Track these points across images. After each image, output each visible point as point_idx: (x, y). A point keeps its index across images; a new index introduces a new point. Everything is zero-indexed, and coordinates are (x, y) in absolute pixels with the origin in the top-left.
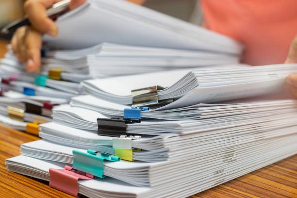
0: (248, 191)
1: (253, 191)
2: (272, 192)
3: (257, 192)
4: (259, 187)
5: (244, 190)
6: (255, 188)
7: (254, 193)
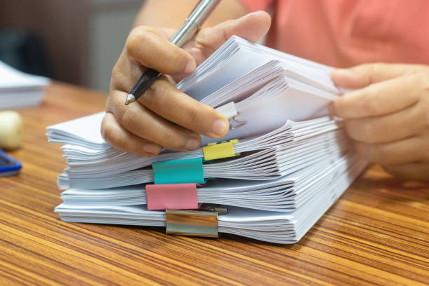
0: (310, 273)
1: (317, 273)
2: (345, 274)
3: (323, 275)
4: (326, 268)
5: (303, 271)
6: (319, 269)
7: (319, 276)
